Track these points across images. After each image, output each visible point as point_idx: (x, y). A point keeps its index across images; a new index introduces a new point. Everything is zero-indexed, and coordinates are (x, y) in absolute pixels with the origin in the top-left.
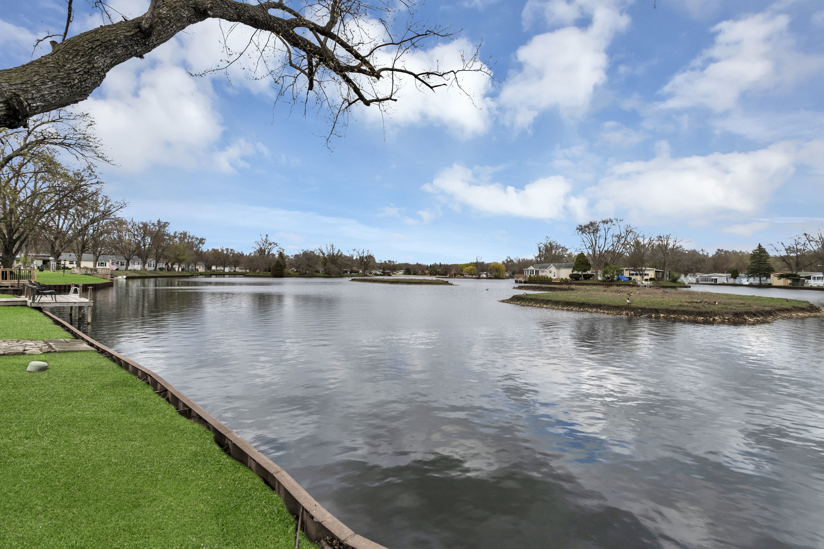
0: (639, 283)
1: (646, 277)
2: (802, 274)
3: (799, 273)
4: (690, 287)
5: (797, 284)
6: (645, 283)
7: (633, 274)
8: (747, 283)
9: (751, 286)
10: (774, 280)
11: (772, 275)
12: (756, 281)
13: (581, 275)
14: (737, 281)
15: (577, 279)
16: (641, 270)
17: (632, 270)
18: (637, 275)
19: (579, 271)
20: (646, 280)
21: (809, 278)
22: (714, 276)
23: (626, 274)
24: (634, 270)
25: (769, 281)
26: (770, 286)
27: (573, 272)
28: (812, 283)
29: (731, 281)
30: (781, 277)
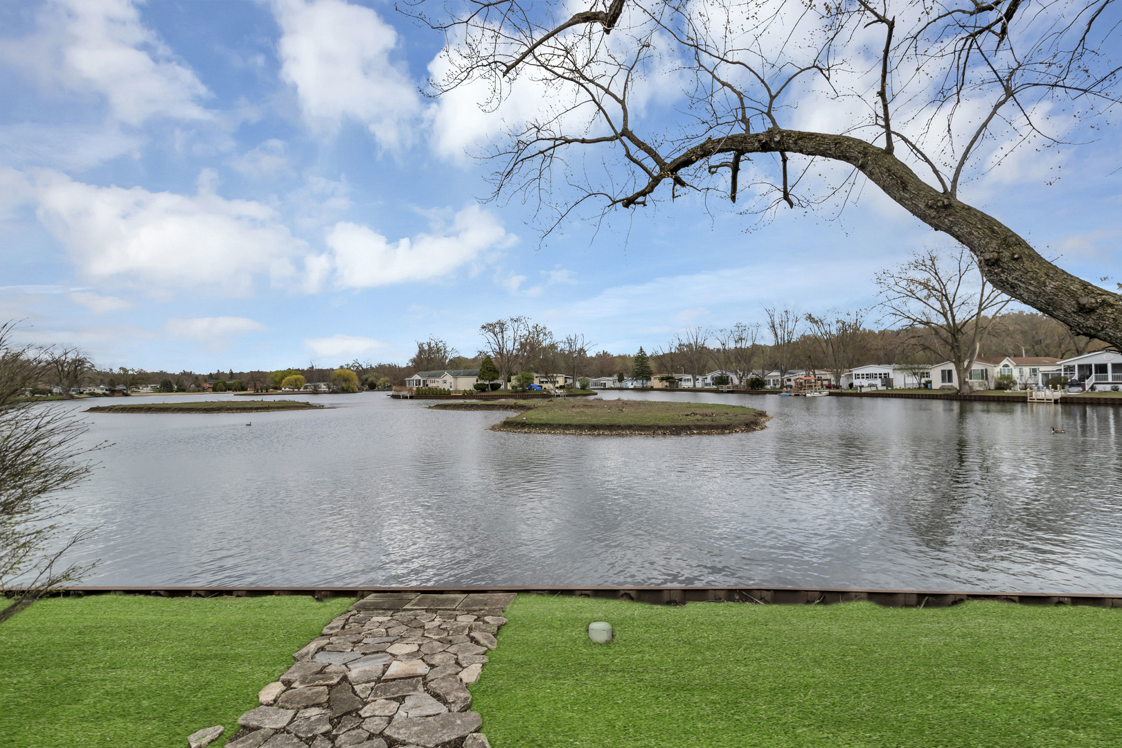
0: (553, 392)
1: (557, 385)
2: (676, 376)
3: (674, 375)
4: (596, 394)
5: (672, 385)
6: (559, 392)
7: (543, 382)
8: (632, 387)
9: (635, 389)
10: (655, 382)
11: (652, 378)
12: (638, 384)
13: (488, 385)
14: (624, 384)
15: (483, 390)
16: (553, 376)
17: (543, 377)
18: (547, 382)
19: (486, 380)
20: (557, 388)
21: (681, 380)
22: (604, 380)
23: (536, 382)
24: (545, 378)
25: (649, 384)
26: (652, 389)
27: (477, 381)
28: (685, 385)
29: (618, 385)
30: (662, 379)
